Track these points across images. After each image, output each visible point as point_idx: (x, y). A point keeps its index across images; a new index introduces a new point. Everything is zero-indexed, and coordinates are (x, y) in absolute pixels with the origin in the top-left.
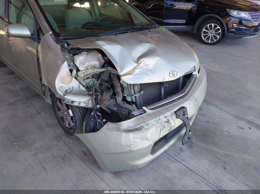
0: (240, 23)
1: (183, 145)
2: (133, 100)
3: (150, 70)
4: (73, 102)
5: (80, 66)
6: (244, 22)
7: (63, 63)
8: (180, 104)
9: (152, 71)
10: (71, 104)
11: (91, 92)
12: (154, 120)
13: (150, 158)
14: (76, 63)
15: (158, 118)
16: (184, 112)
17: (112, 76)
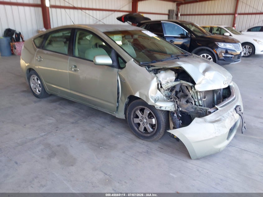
0: (227, 52)
1: (242, 133)
2: (200, 104)
3: (212, 81)
4: (161, 107)
5: (163, 81)
6: (229, 51)
7: (153, 79)
8: (235, 103)
9: (213, 81)
10: (160, 109)
11: (173, 99)
12: (226, 114)
13: (227, 142)
14: (160, 79)
15: (227, 113)
16: (240, 109)
17: (183, 87)
